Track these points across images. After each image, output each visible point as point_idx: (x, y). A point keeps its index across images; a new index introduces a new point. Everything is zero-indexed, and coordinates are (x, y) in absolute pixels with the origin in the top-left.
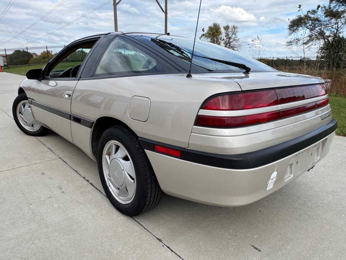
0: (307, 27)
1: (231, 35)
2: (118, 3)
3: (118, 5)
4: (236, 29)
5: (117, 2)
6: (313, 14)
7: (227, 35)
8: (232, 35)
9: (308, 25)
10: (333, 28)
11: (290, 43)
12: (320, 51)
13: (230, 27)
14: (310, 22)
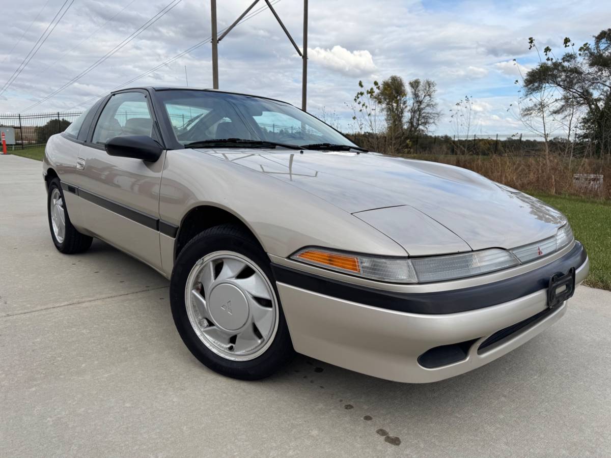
0: (557, 83)
1: (423, 96)
2: (220, 40)
3: (219, 42)
4: (431, 87)
5: (218, 38)
6: (568, 61)
7: (416, 96)
8: (425, 96)
9: (559, 79)
10: (606, 85)
11: (527, 112)
12: (583, 124)
13: (421, 83)
14: (563, 75)
